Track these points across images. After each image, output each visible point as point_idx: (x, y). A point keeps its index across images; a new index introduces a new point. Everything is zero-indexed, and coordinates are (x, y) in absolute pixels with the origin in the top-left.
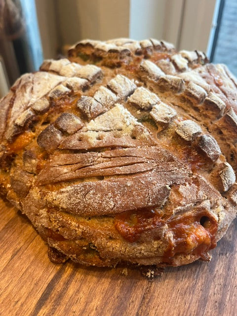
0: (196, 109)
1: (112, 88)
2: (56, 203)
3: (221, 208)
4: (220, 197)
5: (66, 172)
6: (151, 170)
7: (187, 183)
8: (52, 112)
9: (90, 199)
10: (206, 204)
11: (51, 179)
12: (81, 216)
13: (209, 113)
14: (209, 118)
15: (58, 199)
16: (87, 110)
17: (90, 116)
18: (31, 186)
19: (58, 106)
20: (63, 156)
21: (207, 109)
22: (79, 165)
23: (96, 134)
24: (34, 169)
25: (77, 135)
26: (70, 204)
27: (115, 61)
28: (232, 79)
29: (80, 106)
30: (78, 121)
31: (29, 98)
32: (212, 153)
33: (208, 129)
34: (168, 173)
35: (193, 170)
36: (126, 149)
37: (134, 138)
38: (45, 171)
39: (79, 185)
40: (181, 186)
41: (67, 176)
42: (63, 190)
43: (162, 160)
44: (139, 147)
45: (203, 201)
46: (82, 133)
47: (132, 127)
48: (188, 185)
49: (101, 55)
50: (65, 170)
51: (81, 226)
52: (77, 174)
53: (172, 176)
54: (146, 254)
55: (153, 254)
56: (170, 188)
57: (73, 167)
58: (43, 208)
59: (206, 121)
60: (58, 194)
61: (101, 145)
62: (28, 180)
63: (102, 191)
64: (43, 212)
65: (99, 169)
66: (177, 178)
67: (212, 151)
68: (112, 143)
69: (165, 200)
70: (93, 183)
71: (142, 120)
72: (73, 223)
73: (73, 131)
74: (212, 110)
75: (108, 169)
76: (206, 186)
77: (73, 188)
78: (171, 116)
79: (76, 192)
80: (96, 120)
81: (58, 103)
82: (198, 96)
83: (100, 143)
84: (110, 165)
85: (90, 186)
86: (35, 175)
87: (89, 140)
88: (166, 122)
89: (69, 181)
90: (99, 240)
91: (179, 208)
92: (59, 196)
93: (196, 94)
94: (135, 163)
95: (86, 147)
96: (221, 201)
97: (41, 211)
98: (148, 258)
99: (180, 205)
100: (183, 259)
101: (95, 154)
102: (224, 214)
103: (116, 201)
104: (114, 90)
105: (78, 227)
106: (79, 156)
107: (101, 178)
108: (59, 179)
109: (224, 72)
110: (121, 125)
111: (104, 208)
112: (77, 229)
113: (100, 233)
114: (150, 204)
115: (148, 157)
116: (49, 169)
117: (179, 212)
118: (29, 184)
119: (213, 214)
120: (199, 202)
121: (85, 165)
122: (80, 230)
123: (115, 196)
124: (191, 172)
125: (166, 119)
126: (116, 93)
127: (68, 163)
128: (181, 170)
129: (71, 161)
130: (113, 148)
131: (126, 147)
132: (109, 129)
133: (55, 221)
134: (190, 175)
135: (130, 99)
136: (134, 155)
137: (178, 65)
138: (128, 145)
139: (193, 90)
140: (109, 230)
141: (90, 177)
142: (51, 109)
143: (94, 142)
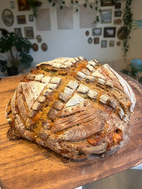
0: (103, 88)
1: (69, 87)
2: (63, 139)
3: (122, 125)
4: (121, 121)
5: (63, 126)
6: (96, 117)
7: (109, 119)
8: (48, 101)
9: (77, 134)
10: (117, 125)
11: (58, 130)
12: (75, 141)
13: (108, 89)
14: (109, 91)
15: (64, 137)
16: (64, 99)
17: (65, 101)
18: (49, 134)
19: (50, 99)
20: (60, 119)
21: (107, 88)
22: (68, 122)
23: (71, 108)
24: (49, 127)
25: (64, 110)
26: (70, 138)
27: (64, 72)
28: (111, 71)
29: (61, 98)
30: (62, 104)
31: (33, 96)
32: (114, 106)
33: (109, 95)
34: (102, 117)
35: (109, 114)
36: (84, 112)
37: (85, 106)
38: (54, 127)
39: (71, 130)
40: (107, 121)
41: (65, 127)
42: (65, 133)
43: (98, 113)
44: (88, 110)
45: (115, 124)
46: (65, 109)
47: (83, 102)
48: (109, 120)
49: (56, 69)
50: (63, 125)
51: (75, 145)
52: (69, 125)
53: (103, 118)
54: (101, 149)
55: (103, 148)
56: (104, 123)
57: (66, 123)
58: (57, 142)
59: (108, 93)
60: (63, 135)
61: (74, 112)
62: (47, 132)
63: (80, 130)
64: (57, 144)
65: (76, 122)
66: (105, 118)
67: (114, 105)
68: (78, 110)
69: (104, 128)
70: (76, 127)
71: (85, 98)
72: (72, 145)
73: (61, 108)
74: (109, 88)
75: (80, 121)
76: (115, 118)
77: (69, 131)
78: (96, 95)
79: (71, 133)
80: (69, 102)
81: (49, 97)
82: (103, 84)
83: (73, 111)
84: (80, 119)
85: (76, 129)
86: (49, 129)
87: (69, 111)
88: (95, 98)
89: (66, 129)
90: (84, 148)
91: (109, 129)
92: (64, 136)
93: (101, 83)
94: (89, 116)
95: (69, 114)
96: (121, 122)
97: (56, 144)
98: (102, 150)
99: (109, 128)
100: (114, 147)
101: (73, 116)
102: (123, 127)
103: (87, 133)
104: (71, 87)
105: (75, 146)
106: (67, 118)
107: (78, 125)
108: (62, 129)
109: (108, 68)
110: (79, 102)
111: (83, 136)
112: (74, 147)
113: (84, 146)
114: (99, 130)
115: (93, 113)
116: (56, 126)
117: (109, 131)
118: (48, 134)
119: (120, 128)
120: (114, 125)
121: (70, 121)
122: (76, 147)
123: (86, 131)
124: (109, 115)
125: (95, 96)
126: (72, 89)
127: (63, 122)
128: (105, 115)
129: (64, 121)
130: (79, 112)
131: (83, 111)
132: (74, 105)
133: (64, 146)
134: (109, 116)
135: (78, 90)
136: (88, 113)
137: (90, 69)
138: (84, 110)
139: (100, 81)
140: (86, 144)
141: (74, 126)
142: (47, 101)
143: (71, 111)
